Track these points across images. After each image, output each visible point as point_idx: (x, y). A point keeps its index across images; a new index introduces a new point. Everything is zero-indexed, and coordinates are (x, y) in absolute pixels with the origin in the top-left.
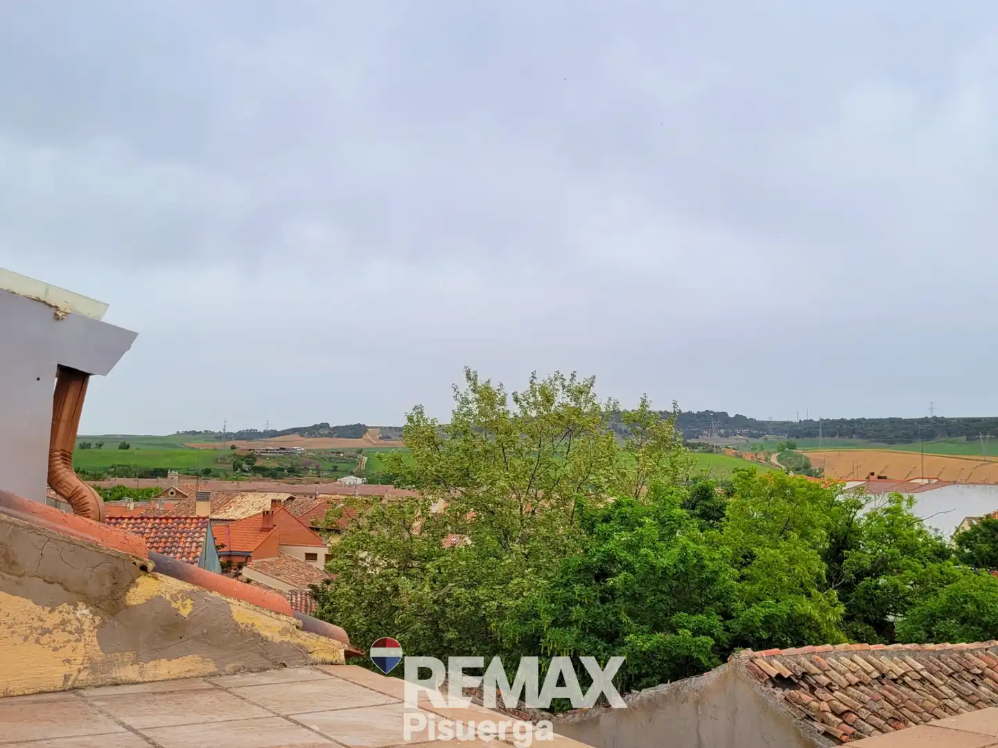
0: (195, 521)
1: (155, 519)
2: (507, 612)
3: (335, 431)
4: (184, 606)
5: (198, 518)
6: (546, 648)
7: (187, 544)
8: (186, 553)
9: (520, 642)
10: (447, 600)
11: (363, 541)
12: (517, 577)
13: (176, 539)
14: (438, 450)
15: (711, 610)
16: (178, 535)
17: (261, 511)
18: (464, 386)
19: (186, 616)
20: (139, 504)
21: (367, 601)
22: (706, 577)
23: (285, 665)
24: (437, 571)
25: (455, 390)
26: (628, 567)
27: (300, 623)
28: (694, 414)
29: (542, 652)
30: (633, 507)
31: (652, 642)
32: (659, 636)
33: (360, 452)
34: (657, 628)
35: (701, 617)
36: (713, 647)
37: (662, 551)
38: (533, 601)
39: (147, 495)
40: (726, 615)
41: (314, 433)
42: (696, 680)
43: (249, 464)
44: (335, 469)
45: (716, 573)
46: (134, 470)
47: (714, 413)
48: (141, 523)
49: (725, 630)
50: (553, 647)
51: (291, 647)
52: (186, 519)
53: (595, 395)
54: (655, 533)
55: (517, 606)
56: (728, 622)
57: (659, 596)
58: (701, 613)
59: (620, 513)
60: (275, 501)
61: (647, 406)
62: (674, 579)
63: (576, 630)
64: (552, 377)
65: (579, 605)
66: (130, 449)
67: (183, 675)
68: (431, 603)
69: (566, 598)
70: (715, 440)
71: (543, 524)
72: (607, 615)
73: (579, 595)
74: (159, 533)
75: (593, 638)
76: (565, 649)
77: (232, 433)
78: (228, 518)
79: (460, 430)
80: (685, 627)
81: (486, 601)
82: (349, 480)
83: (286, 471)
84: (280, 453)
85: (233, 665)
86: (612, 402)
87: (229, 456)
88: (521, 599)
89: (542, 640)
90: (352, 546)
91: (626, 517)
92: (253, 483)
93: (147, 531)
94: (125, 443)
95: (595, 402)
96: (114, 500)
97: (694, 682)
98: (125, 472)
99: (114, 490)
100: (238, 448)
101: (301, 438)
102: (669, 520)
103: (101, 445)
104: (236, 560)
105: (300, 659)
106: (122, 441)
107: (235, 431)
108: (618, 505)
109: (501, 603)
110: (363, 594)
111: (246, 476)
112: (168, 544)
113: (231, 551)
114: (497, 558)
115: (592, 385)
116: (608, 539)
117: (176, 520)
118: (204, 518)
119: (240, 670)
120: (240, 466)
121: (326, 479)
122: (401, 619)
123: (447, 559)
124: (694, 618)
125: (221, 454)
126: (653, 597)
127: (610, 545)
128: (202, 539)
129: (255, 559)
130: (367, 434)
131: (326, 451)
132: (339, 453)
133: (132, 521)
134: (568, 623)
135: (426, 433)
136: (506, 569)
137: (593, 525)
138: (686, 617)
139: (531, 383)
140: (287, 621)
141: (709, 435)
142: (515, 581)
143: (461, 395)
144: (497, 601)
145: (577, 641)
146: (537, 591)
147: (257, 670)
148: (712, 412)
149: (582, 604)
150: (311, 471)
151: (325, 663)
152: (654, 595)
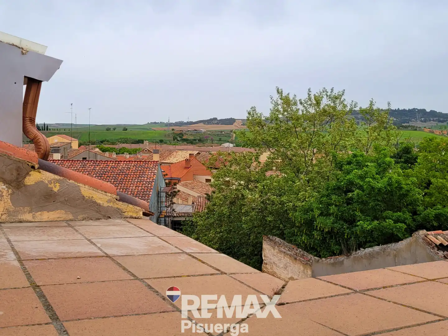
0: (152, 163)
1: (135, 162)
2: (297, 208)
3: (220, 121)
4: (55, 186)
5: (154, 162)
6: (317, 226)
7: (149, 174)
8: (149, 178)
9: (303, 223)
10: (268, 202)
11: (227, 172)
12: (302, 191)
13: (144, 171)
14: (263, 128)
15: (405, 210)
16: (145, 169)
17: (185, 159)
18: (276, 97)
19: (56, 191)
20: (132, 156)
21: (229, 201)
22: (403, 193)
23: (110, 217)
24: (263, 188)
25: (271, 99)
26: (361, 188)
27: (118, 197)
28: (406, 110)
29: (315, 228)
30: (363, 157)
31: (372, 225)
32: (376, 222)
33: (231, 131)
34: (375, 218)
35: (399, 214)
36: (406, 229)
37: (378, 179)
38: (311, 203)
39: (135, 151)
40: (415, 213)
41: (210, 122)
42: (395, 245)
43: (180, 137)
44: (220, 140)
45: (408, 191)
46: (129, 140)
47: (418, 110)
48: (129, 164)
49: (413, 221)
50: (320, 226)
51: (113, 209)
52: (149, 162)
53: (345, 100)
54: (374, 171)
55: (303, 205)
56: (415, 217)
57: (376, 202)
58: (400, 212)
59: (356, 160)
60: (191, 154)
61: (373, 105)
62: (386, 194)
63: (332, 219)
64: (321, 91)
65: (334, 205)
66: (127, 130)
67: (56, 219)
68: (260, 203)
69: (327, 202)
70: (419, 124)
71: (316, 165)
72: (349, 211)
73: (335, 201)
74: (137, 168)
75: (342, 222)
76: (326, 227)
77: (172, 123)
78: (170, 162)
79: (274, 118)
80: (390, 218)
81: (287, 203)
82: (226, 145)
83: (197, 141)
84: (195, 132)
85: (82, 216)
86: (354, 103)
87: (171, 134)
88: (305, 202)
89: (315, 222)
90: (221, 175)
91: (359, 162)
92: (182, 146)
93: (132, 167)
94: (125, 128)
95: (345, 103)
96: (121, 154)
97: (393, 246)
98: (126, 141)
99: (120, 149)
100: (176, 130)
101: (205, 125)
102: (383, 164)
103: (115, 129)
104: (173, 181)
105: (118, 215)
106: (124, 127)
107: (174, 122)
108: (355, 156)
109: (295, 204)
110: (227, 197)
111: (179, 143)
112: (141, 173)
113: (172, 177)
114: (293, 182)
115: (343, 94)
116: (349, 173)
117: (144, 162)
118: (157, 162)
119: (86, 218)
120: (176, 138)
121: (216, 145)
122: (245, 210)
123: (267, 182)
124: (395, 214)
125: (167, 133)
126: (373, 203)
127: (350, 176)
128: (156, 171)
129: (182, 181)
130: (235, 123)
131: (216, 131)
132: (221, 132)
133: (125, 163)
134: (328, 215)
135: (257, 120)
136: (297, 188)
137: (342, 166)
138: (391, 213)
139: (308, 94)
140: (111, 196)
141: (415, 121)
142: (302, 193)
143: (274, 101)
144: (293, 203)
145: (333, 223)
146: (313, 198)
147: (95, 219)
148: (417, 109)
149: (336, 206)
150: (209, 140)
151: (132, 217)
152: (374, 202)
